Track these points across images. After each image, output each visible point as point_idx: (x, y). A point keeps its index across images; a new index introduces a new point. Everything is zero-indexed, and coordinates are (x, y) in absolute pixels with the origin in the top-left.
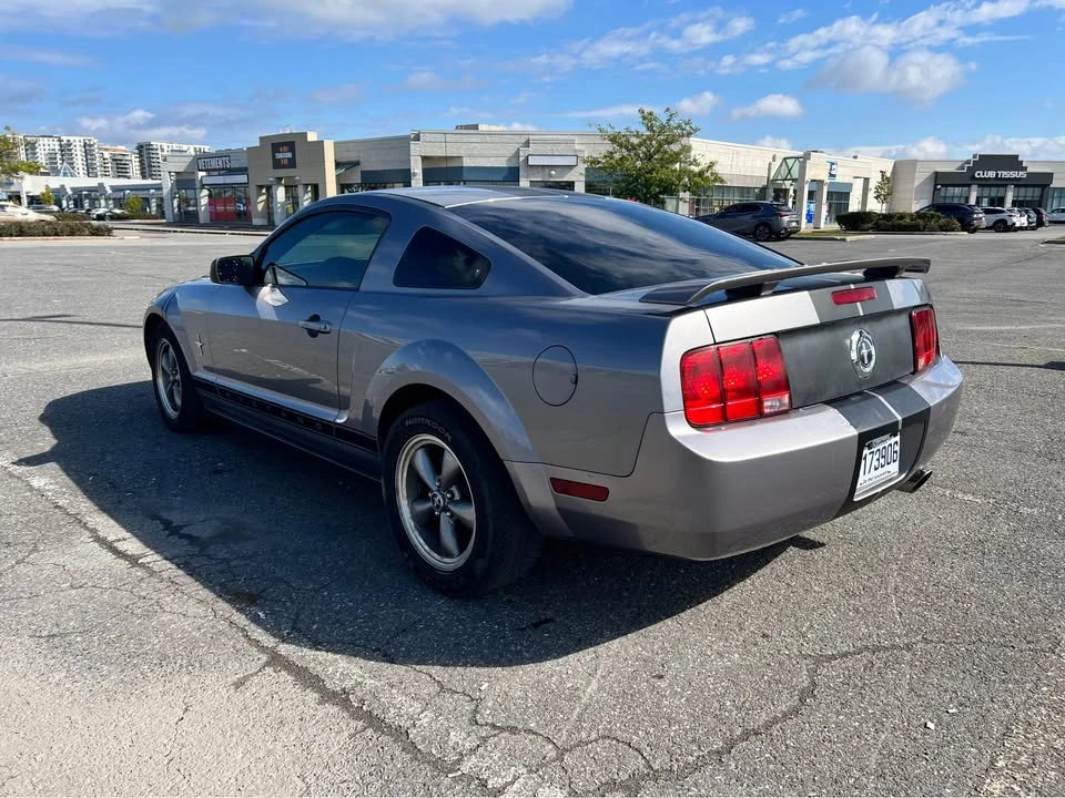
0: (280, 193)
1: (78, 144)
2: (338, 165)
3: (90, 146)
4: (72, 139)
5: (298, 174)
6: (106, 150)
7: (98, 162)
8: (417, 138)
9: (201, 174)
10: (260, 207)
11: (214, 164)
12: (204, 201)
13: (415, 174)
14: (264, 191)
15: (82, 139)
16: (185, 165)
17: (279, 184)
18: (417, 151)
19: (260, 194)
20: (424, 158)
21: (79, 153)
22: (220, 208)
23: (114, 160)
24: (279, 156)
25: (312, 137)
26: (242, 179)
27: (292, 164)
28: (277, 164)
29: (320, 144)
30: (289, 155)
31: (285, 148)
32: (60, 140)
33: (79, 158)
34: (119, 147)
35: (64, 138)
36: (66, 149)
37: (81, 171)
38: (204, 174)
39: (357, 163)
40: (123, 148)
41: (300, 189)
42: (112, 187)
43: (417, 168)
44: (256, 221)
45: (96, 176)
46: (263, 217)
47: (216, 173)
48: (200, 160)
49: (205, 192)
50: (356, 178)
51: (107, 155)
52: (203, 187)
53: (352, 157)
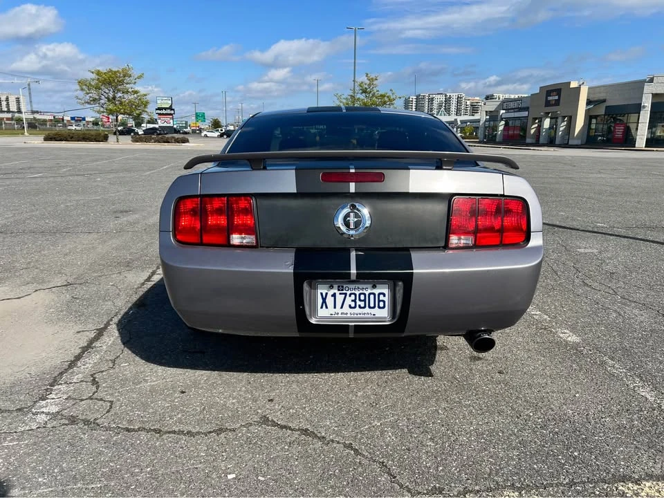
0: (547, 123)
1: (454, 97)
2: (589, 102)
3: (461, 98)
4: (452, 94)
5: (559, 110)
6: (469, 100)
7: (463, 107)
8: (651, 80)
9: (502, 112)
10: (532, 131)
11: (512, 105)
12: (501, 128)
13: (644, 107)
14: (537, 121)
15: (457, 94)
16: (495, 107)
17: (547, 117)
18: (649, 90)
19: (534, 123)
20: (654, 95)
21: (454, 102)
22: (511, 132)
23: (472, 105)
24: (550, 98)
25: (574, 85)
26: (525, 114)
27: (557, 103)
28: (548, 104)
29: (578, 89)
30: (557, 98)
31: (555, 93)
32: (446, 96)
33: (454, 105)
34: (476, 98)
35: (448, 94)
36: (448, 100)
37: (453, 112)
38: (504, 111)
39: (604, 101)
40: (478, 98)
41: (560, 120)
42: (461, 121)
43: (647, 102)
44: (528, 141)
45: (461, 115)
46: (533, 138)
47: (512, 111)
48: (505, 104)
49: (503, 123)
50: (601, 111)
51: (468, 103)
52: (502, 119)
53: (601, 96)
